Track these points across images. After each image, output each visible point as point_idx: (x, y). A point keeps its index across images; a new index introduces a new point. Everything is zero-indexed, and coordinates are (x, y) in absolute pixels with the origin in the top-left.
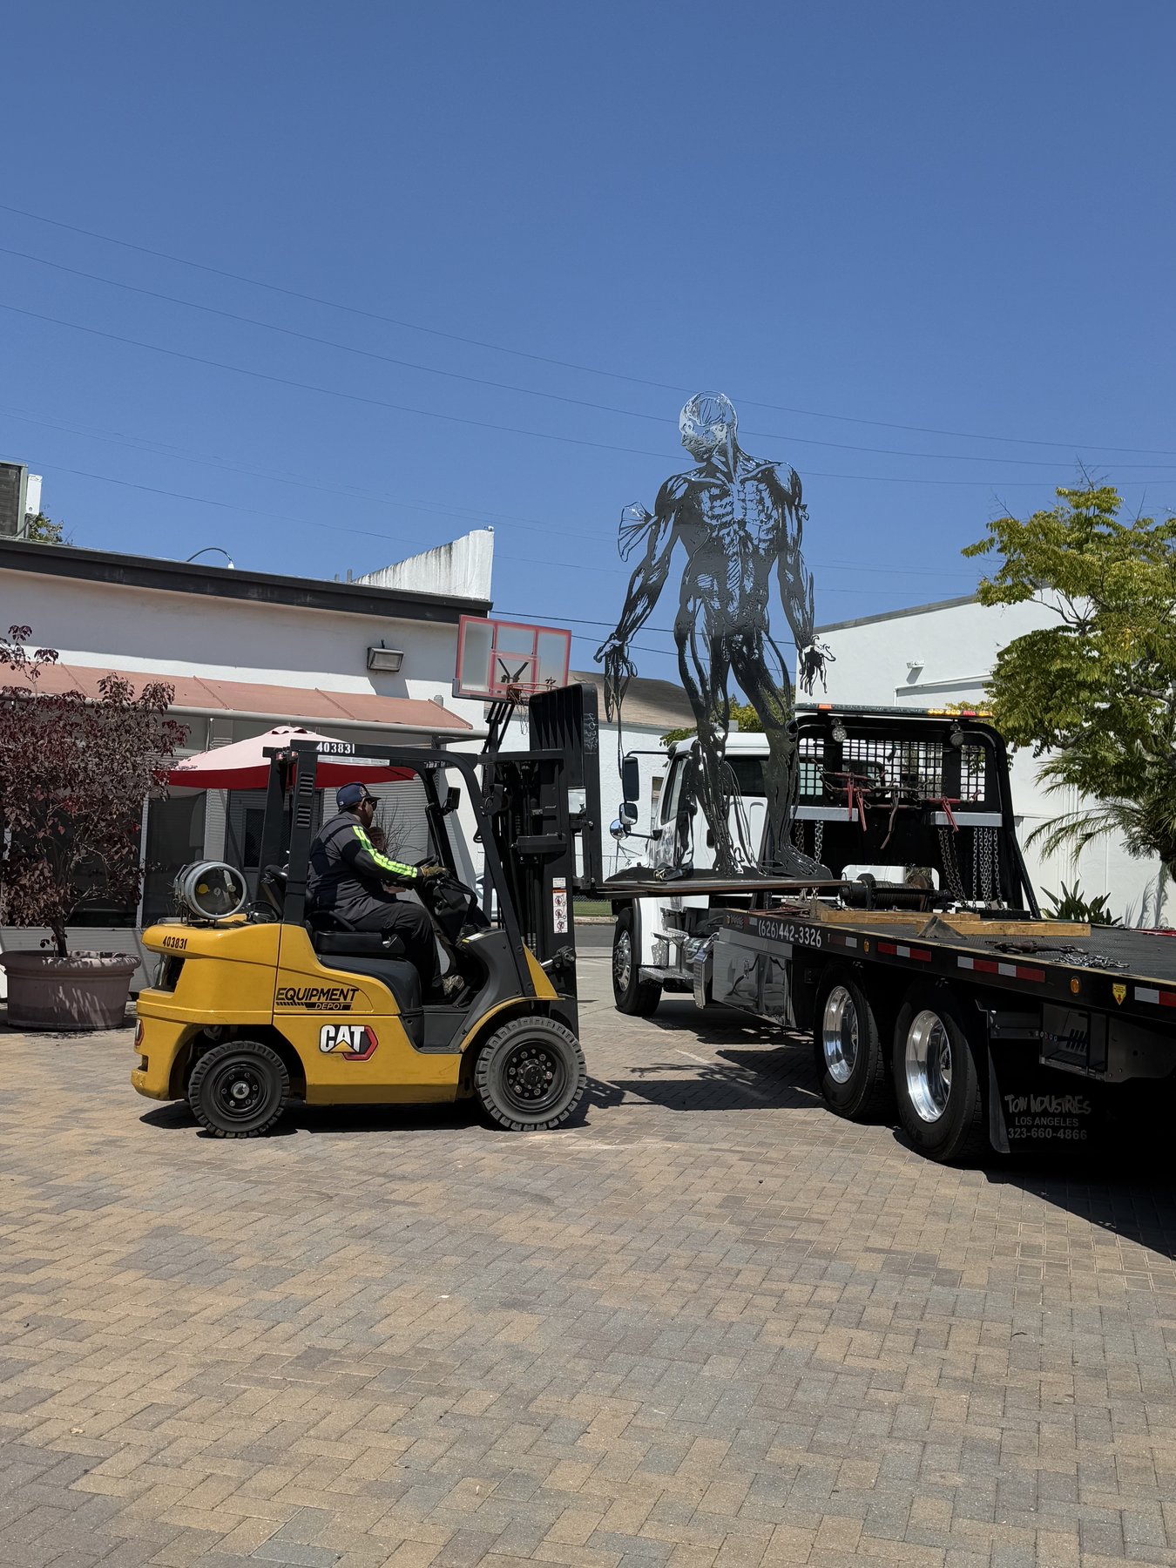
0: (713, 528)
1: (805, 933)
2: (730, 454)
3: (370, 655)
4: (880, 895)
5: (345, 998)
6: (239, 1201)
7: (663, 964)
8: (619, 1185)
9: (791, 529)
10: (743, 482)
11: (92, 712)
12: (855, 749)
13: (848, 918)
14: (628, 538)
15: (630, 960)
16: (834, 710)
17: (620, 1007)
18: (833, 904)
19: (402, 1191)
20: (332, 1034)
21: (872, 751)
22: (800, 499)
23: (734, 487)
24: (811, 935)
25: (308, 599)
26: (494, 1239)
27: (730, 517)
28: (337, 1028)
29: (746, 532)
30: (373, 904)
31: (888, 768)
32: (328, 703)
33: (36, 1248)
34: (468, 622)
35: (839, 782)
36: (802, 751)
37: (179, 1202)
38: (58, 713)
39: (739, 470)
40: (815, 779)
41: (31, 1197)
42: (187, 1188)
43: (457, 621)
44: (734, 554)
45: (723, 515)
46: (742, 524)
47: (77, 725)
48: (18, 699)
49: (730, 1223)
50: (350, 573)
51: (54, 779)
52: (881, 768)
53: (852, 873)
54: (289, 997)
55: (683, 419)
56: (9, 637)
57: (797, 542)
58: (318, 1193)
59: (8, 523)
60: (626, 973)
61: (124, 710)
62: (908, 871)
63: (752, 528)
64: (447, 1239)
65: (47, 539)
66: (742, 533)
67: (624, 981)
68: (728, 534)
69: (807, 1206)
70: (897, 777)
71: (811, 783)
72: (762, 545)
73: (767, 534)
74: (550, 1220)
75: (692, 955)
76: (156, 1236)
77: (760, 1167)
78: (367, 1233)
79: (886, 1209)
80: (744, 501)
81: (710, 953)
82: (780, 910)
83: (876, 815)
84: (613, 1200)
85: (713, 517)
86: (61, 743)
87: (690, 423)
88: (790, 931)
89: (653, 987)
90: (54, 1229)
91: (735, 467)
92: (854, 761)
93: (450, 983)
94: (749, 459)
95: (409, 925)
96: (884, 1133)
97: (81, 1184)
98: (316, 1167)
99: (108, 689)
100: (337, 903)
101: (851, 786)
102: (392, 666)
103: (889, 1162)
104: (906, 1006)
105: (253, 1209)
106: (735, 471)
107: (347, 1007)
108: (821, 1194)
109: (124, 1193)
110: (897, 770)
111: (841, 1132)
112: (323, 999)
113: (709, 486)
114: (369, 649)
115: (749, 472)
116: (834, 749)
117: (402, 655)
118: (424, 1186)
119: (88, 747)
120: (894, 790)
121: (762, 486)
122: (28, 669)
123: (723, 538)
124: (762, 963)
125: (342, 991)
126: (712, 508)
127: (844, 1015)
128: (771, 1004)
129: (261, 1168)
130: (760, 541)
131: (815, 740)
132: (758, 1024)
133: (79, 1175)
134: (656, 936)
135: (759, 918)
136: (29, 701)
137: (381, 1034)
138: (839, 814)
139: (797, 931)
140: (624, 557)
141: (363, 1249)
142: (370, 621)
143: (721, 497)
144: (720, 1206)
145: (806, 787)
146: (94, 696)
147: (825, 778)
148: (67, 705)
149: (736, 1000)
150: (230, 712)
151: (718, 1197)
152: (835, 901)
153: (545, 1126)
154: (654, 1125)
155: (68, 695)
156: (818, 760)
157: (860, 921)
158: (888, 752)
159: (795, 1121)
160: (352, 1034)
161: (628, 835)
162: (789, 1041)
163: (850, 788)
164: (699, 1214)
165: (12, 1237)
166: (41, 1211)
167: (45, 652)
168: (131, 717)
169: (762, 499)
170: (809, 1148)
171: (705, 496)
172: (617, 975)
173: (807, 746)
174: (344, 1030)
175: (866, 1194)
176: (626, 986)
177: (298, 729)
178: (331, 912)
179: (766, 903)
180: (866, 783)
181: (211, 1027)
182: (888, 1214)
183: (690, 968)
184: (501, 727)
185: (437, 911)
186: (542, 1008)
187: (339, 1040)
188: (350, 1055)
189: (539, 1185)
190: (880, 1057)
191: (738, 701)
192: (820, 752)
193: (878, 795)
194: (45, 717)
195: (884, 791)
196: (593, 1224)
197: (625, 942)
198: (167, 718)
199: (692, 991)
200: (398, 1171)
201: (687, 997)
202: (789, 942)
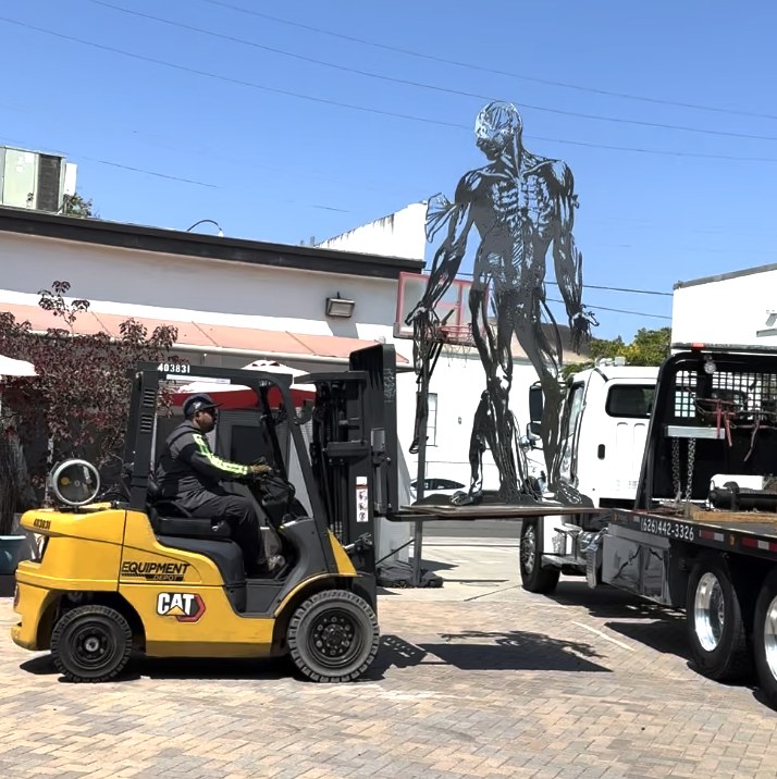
0: (502, 215)
1: (680, 529)
2: (516, 152)
3: (328, 305)
4: (743, 499)
5: (179, 571)
6: (228, 730)
7: (561, 552)
8: (528, 727)
9: (564, 214)
10: (526, 177)
11: (114, 348)
12: (723, 380)
13: (714, 517)
14: (433, 222)
15: (534, 548)
16: (705, 348)
17: (526, 586)
18: (703, 506)
19: (354, 726)
20: (167, 600)
21: (737, 382)
22: (572, 192)
23: (519, 181)
24: (685, 531)
25: (281, 260)
26: (427, 768)
27: (515, 205)
28: (172, 595)
29: (528, 218)
30: (207, 495)
31: (751, 396)
32: (296, 342)
33: (75, 763)
34: (406, 277)
35: (709, 407)
36: (679, 381)
37: (183, 729)
38: (89, 349)
39: (523, 167)
40: (689, 404)
41: (69, 724)
42: (189, 719)
43: (397, 277)
44: (518, 236)
45: (510, 204)
46: (525, 211)
47: (103, 359)
48: (59, 338)
49: (618, 761)
50: (313, 239)
51: (86, 400)
52: (744, 396)
53: (719, 481)
54: (131, 570)
55: (478, 125)
56: (53, 291)
57: (570, 224)
58: (289, 726)
59: (51, 201)
60: (531, 559)
61: (139, 347)
62: (765, 480)
63: (532, 215)
64: (390, 766)
65: (79, 214)
66: (524, 219)
67: (529, 565)
68: (514, 220)
69: (682, 749)
70: (758, 403)
71: (685, 407)
72: (541, 229)
73: (545, 220)
74: (473, 754)
75: (585, 545)
76: (166, 756)
77: (641, 717)
78: (327, 760)
79: (747, 753)
80: (526, 192)
81: (600, 544)
82: (660, 510)
83: (740, 434)
84: (523, 739)
85: (501, 206)
86: (92, 373)
87: (483, 127)
88: (667, 528)
89: (554, 571)
90: (88, 748)
91: (520, 164)
92: (722, 390)
93: (274, 561)
94: (531, 157)
95: (236, 514)
96: (746, 693)
97: (107, 714)
98: (287, 706)
99: (127, 331)
100: (179, 495)
101: (720, 410)
102: (346, 313)
103: (749, 716)
104: (765, 590)
105: (239, 737)
106: (520, 168)
107: (180, 579)
108: (693, 739)
109: (140, 721)
110: (758, 397)
111: (709, 691)
112: (160, 572)
113: (498, 180)
114: (328, 299)
115: (531, 168)
116: (705, 380)
117: (353, 304)
118: (372, 723)
119: (112, 375)
120: (755, 414)
121: (541, 180)
122: (67, 315)
123: (509, 222)
124: (643, 552)
125: (176, 566)
126: (501, 198)
127: (712, 596)
128: (649, 586)
129: (245, 706)
130: (539, 225)
131: (690, 372)
132: (638, 601)
133: (105, 707)
134: (556, 529)
135: (641, 516)
136: (68, 340)
137: (208, 600)
138: (710, 433)
139: (674, 528)
140: (430, 238)
141: (324, 771)
142: (328, 277)
143: (508, 188)
144: (610, 747)
145: (681, 411)
146: (116, 335)
147: (697, 403)
148: (98, 342)
149: (620, 582)
150: (220, 349)
151: (607, 740)
152: (704, 504)
153: (348, 678)
154: (556, 681)
155: (97, 335)
156: (690, 389)
157: (726, 519)
158: (751, 383)
159: (671, 681)
160: (184, 601)
161: (533, 448)
162: (664, 616)
163: (719, 412)
164: (594, 753)
165: (55, 754)
166: (77, 734)
167: (80, 302)
168: (144, 352)
169: (541, 190)
170: (682, 703)
171: (495, 188)
172: (523, 561)
173: (683, 377)
174: (177, 597)
175: (731, 741)
176: (531, 569)
177: (273, 362)
178: (173, 502)
179: (647, 504)
180: (733, 407)
181: (73, 592)
182: (749, 758)
183: (584, 556)
184: (432, 361)
185: (263, 502)
186: (344, 583)
187: (173, 604)
188: (181, 618)
189: (463, 726)
190: (743, 631)
191: (623, 341)
192: (694, 382)
193: (741, 417)
194: (80, 352)
195: (748, 414)
196: (506, 758)
197: (530, 534)
198: (171, 354)
199: (584, 574)
200: (351, 711)
201: (581, 579)
202: (667, 536)
